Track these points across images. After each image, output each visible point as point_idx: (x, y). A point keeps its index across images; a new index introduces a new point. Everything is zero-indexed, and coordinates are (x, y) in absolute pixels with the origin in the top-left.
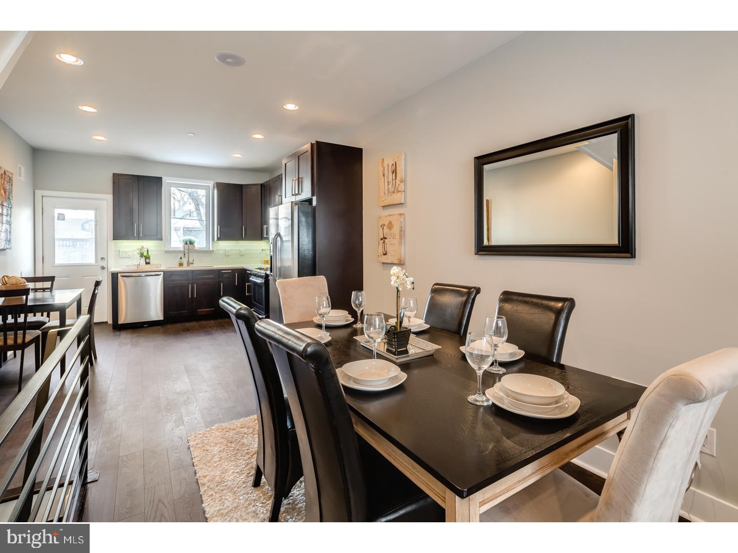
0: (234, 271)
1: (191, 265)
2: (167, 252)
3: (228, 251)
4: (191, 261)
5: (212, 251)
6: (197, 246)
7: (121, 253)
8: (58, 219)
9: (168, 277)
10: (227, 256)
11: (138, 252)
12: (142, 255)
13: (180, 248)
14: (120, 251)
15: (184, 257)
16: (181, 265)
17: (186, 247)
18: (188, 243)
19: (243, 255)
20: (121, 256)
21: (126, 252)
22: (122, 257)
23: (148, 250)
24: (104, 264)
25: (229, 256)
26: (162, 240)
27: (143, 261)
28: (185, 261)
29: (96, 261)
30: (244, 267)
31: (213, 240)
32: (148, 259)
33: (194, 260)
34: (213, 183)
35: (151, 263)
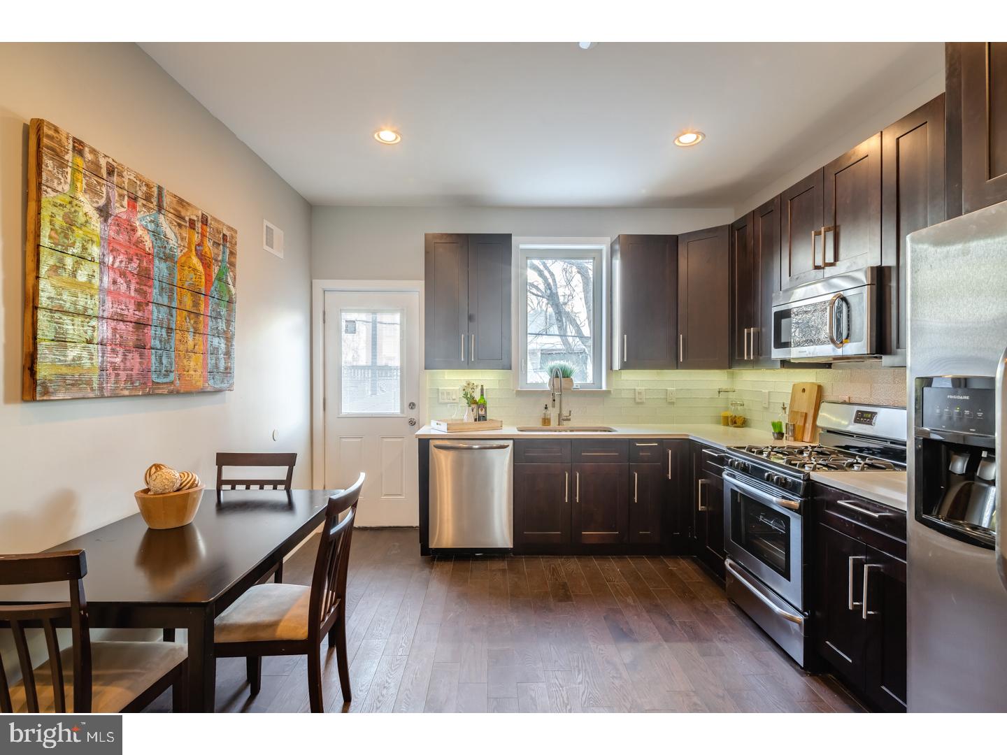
0: (663, 443)
1: (565, 423)
2: (520, 393)
3: (640, 393)
4: (565, 413)
5: (608, 392)
6: (577, 381)
7: (440, 394)
8: (347, 331)
9: (523, 450)
10: (638, 403)
12: (472, 401)
13: (543, 384)
14: (438, 389)
15: (554, 406)
16: (546, 421)
17: (557, 381)
18: (560, 374)
19: (672, 403)
20: (441, 401)
21: (448, 394)
22: (442, 404)
23: (483, 390)
24: (413, 415)
25: (641, 403)
26: (511, 369)
28: (553, 413)
29: (402, 411)
30: (688, 435)
31: (610, 367)
32: (482, 410)
33: (570, 412)
34: (608, 240)
35: (488, 418)
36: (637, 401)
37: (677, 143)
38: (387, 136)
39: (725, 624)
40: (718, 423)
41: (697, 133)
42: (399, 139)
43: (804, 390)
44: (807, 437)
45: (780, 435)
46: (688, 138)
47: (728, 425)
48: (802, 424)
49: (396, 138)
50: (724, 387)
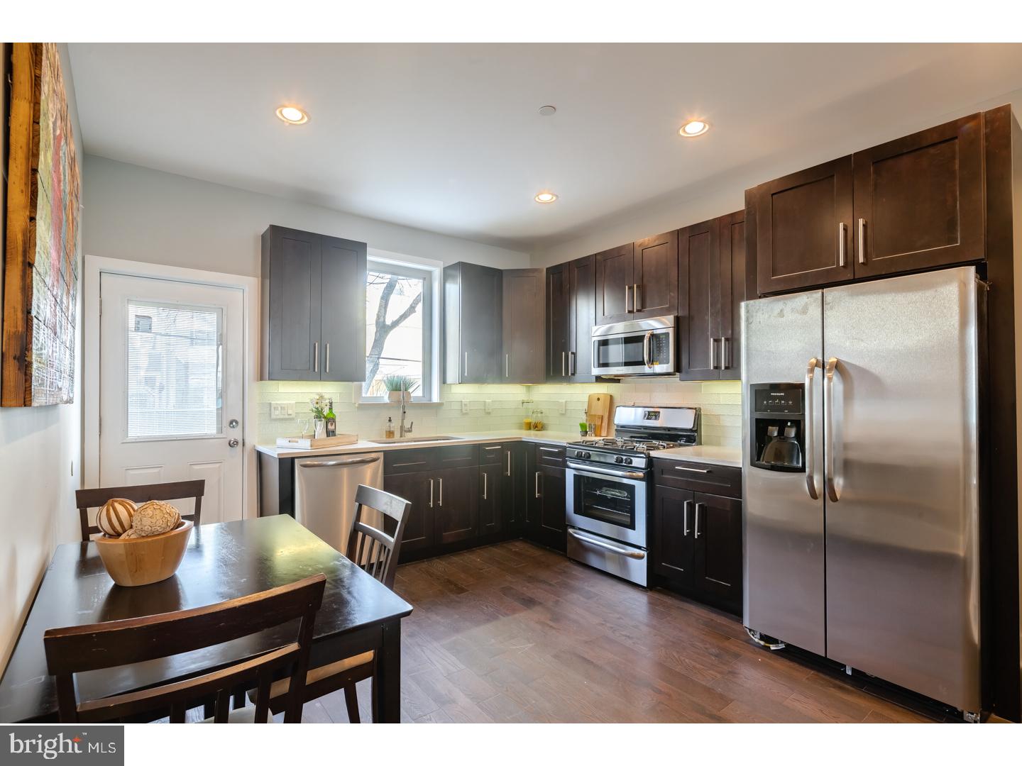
0: (504, 446)
1: (407, 434)
2: (363, 406)
3: (465, 405)
4: (407, 425)
5: (439, 406)
7: (273, 410)
8: (137, 329)
10: (463, 414)
11: (311, 406)
12: (319, 414)
13: (383, 397)
14: (270, 403)
16: (390, 434)
17: (394, 395)
19: (489, 413)
20: (273, 417)
21: (284, 408)
22: (276, 420)
23: (331, 404)
24: (235, 434)
25: (466, 414)
27: (320, 429)
28: (395, 426)
29: (220, 430)
30: (520, 438)
31: (443, 380)
32: (332, 424)
33: (412, 423)
34: (441, 265)
35: (337, 433)
36: (464, 411)
37: (537, 199)
38: (292, 114)
39: (582, 576)
40: (521, 428)
41: (553, 194)
42: (306, 119)
43: (599, 399)
44: (604, 433)
45: (585, 433)
46: (546, 197)
47: (530, 429)
48: (600, 423)
49: (303, 118)
50: (525, 399)
